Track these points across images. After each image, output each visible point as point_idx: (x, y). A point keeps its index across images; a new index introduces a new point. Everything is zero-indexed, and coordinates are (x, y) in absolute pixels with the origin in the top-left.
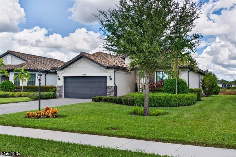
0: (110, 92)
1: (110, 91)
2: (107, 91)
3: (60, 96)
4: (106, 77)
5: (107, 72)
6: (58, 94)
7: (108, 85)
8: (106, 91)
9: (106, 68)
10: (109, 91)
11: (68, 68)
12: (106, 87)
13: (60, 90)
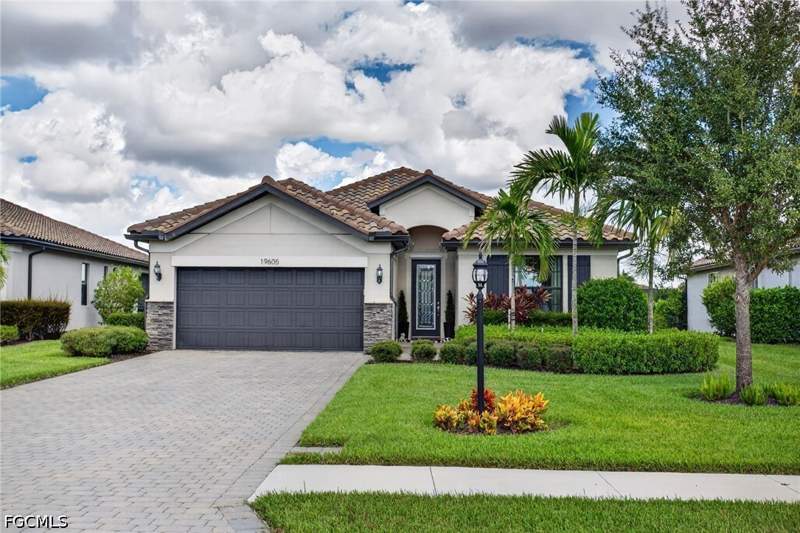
0: (377, 325)
1: (376, 322)
2: (365, 324)
3: (163, 342)
4: (362, 270)
5: (364, 254)
6: (156, 332)
7: (367, 300)
8: (362, 321)
9: (372, 238)
10: (372, 323)
11: (201, 236)
12: (360, 307)
13: (161, 318)
